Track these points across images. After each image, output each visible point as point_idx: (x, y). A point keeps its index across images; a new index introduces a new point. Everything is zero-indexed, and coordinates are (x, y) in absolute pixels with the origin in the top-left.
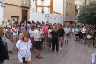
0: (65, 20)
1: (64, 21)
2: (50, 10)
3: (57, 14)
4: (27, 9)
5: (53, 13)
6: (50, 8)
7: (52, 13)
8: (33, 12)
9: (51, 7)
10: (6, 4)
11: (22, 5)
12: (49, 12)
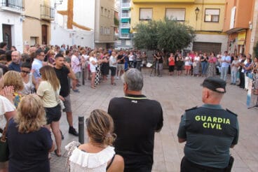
0: (97, 42)
1: (96, 44)
2: (67, 20)
3: (82, 30)
4: (47, 24)
5: (74, 27)
6: (66, 17)
7: (72, 28)
8: (55, 28)
9: (69, 13)
10: (26, 16)
11: (43, 17)
12: (66, 24)
